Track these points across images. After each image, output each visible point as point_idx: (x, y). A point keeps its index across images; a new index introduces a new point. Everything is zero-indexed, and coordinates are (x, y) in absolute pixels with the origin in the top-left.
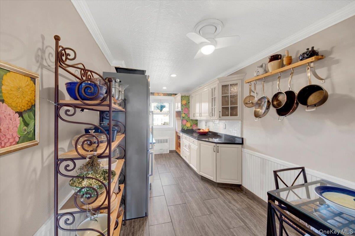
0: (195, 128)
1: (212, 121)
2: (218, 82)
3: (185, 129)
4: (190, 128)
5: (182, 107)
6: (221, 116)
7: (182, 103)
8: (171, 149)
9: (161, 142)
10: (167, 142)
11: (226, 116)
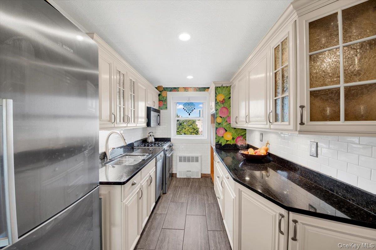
0: (240, 143)
1: (277, 133)
2: (295, 16)
3: (223, 144)
4: (232, 142)
5: (216, 106)
6: (305, 120)
7: (216, 100)
8: (204, 172)
9: (189, 161)
10: (197, 161)
11: (326, 120)
